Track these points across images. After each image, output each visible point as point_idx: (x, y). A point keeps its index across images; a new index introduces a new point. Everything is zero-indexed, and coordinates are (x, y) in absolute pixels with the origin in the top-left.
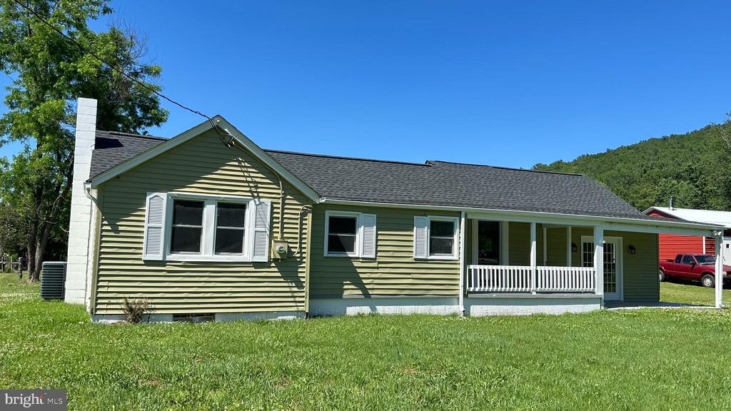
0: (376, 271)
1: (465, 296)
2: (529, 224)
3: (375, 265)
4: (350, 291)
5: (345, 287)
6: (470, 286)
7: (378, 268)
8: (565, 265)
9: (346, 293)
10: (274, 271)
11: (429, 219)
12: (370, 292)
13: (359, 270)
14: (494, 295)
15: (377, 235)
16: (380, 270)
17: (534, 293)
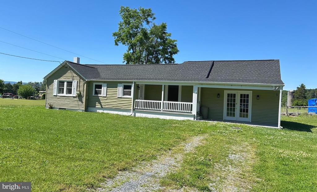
0: (106, 100)
1: (133, 110)
2: (162, 85)
3: (106, 98)
4: (98, 106)
5: (97, 104)
6: (136, 107)
7: (107, 99)
8: (177, 101)
9: (96, 106)
10: (77, 99)
11: (123, 84)
12: (103, 106)
13: (100, 100)
14: (145, 110)
15: (107, 90)
16: (108, 100)
17: (162, 111)
